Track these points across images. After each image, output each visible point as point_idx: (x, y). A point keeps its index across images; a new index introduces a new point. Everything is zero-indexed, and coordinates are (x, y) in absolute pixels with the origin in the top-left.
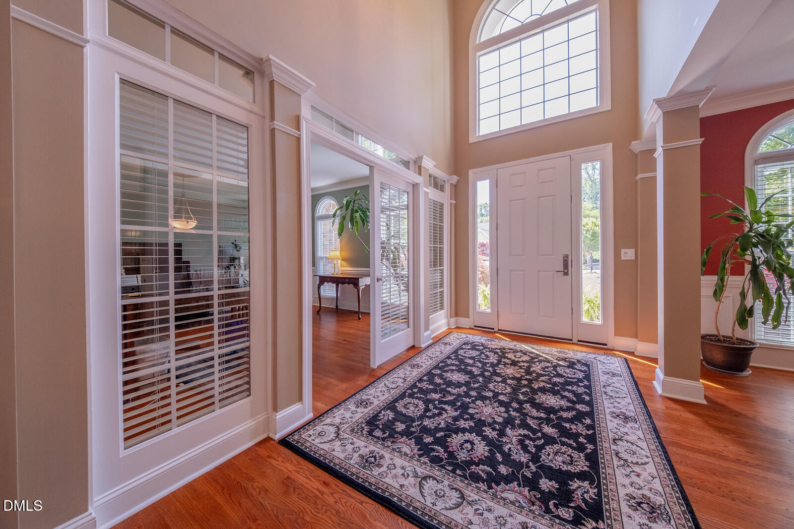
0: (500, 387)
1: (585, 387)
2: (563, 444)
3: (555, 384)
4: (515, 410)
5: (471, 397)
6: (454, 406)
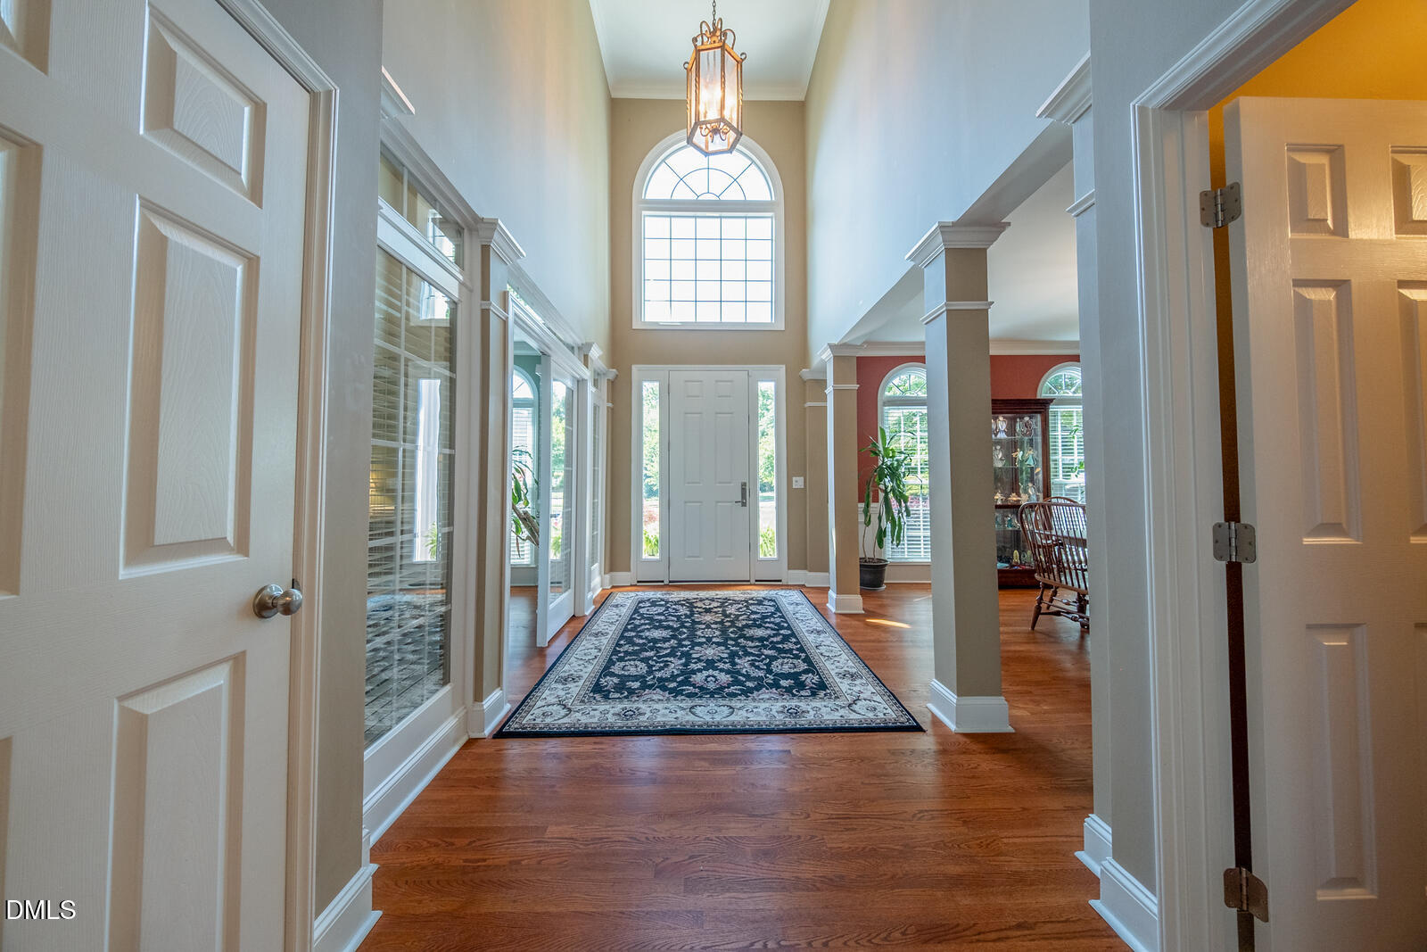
0: (708, 633)
1: (780, 617)
2: (784, 658)
3: (754, 620)
4: (733, 646)
5: (686, 646)
6: (675, 656)
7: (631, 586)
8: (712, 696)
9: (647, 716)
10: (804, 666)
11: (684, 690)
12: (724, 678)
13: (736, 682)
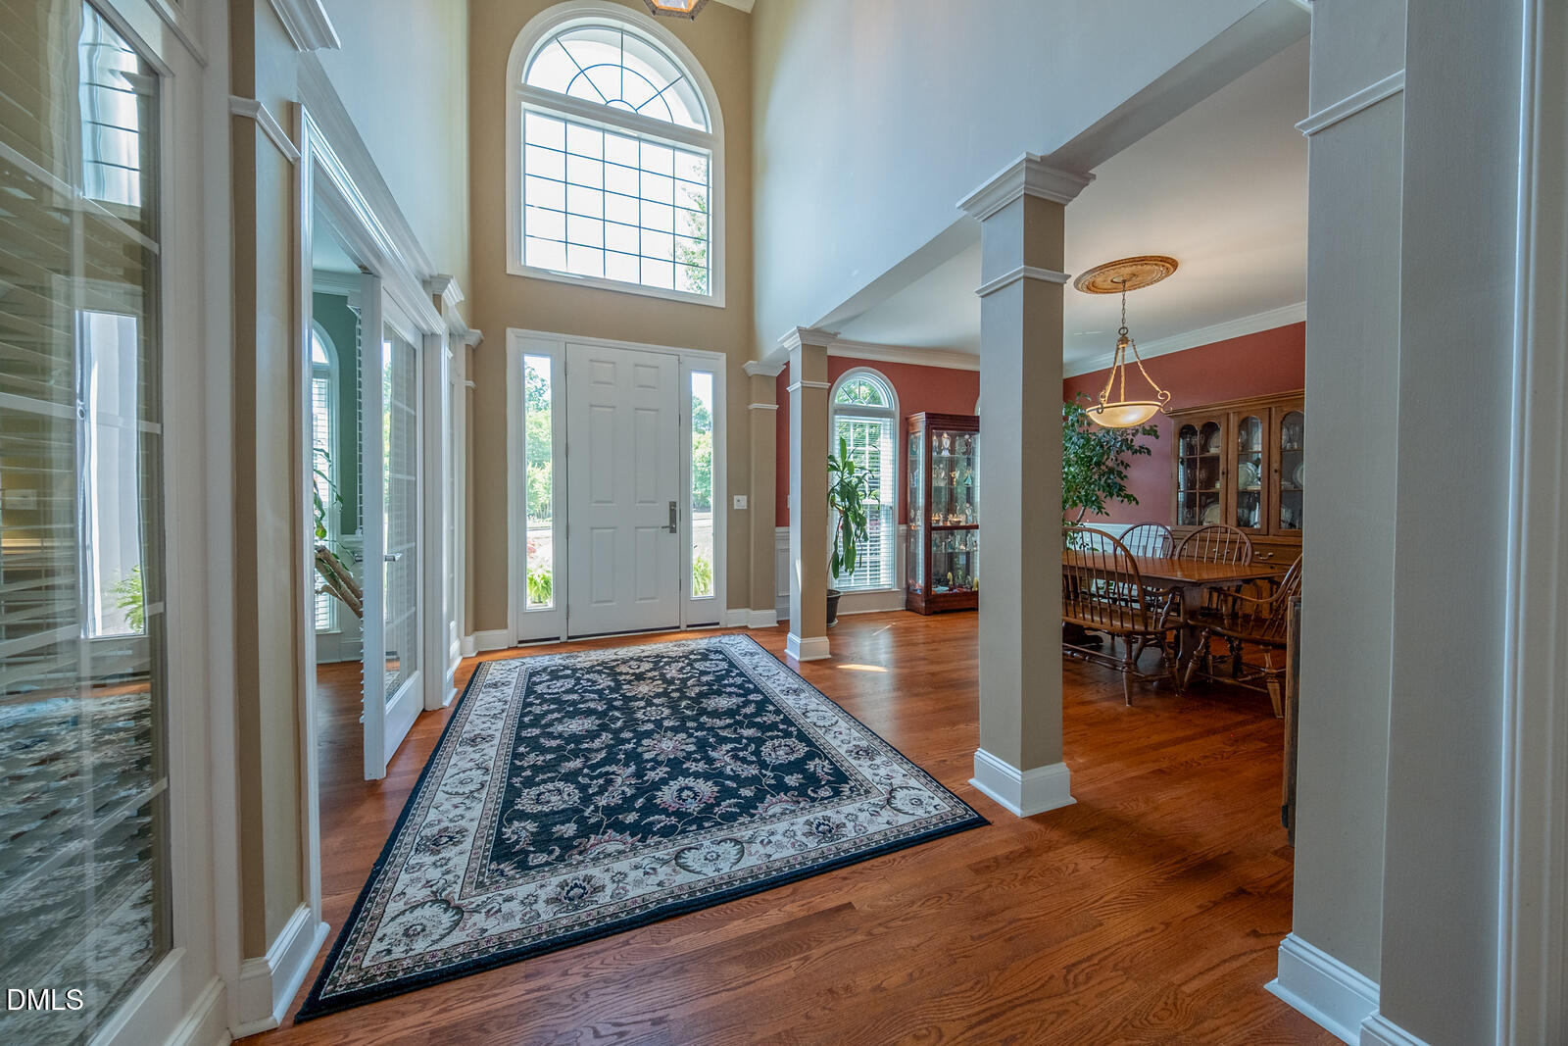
0: (653, 713)
1: (738, 675)
2: (771, 738)
3: (707, 683)
4: (696, 729)
5: (628, 741)
6: (617, 762)
7: (509, 649)
8: (701, 827)
9: (608, 891)
10: (802, 749)
11: (652, 824)
12: (706, 788)
13: (726, 793)
